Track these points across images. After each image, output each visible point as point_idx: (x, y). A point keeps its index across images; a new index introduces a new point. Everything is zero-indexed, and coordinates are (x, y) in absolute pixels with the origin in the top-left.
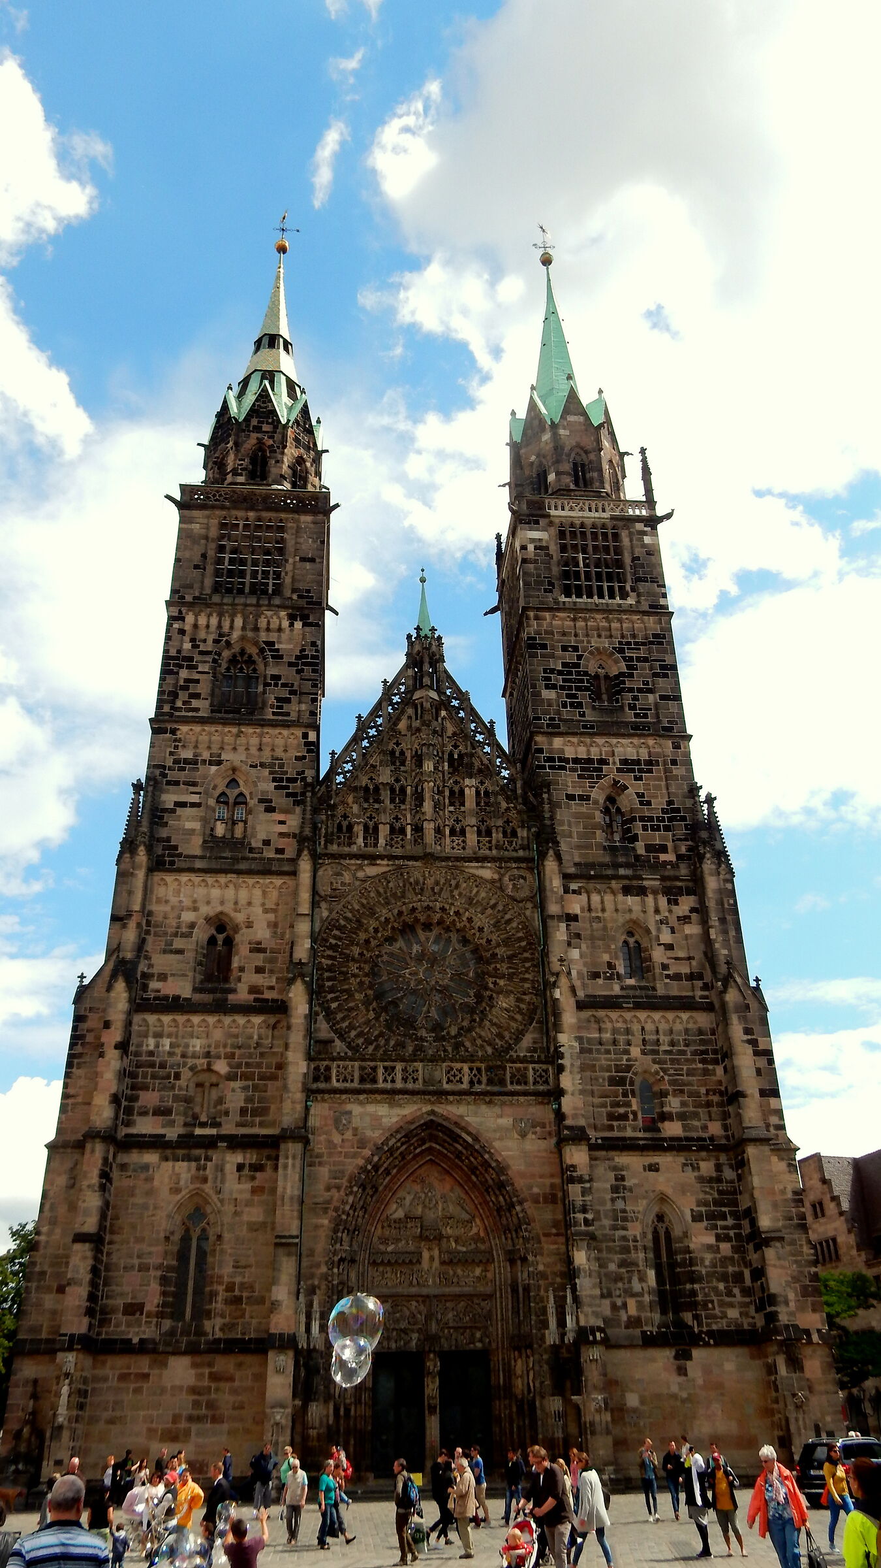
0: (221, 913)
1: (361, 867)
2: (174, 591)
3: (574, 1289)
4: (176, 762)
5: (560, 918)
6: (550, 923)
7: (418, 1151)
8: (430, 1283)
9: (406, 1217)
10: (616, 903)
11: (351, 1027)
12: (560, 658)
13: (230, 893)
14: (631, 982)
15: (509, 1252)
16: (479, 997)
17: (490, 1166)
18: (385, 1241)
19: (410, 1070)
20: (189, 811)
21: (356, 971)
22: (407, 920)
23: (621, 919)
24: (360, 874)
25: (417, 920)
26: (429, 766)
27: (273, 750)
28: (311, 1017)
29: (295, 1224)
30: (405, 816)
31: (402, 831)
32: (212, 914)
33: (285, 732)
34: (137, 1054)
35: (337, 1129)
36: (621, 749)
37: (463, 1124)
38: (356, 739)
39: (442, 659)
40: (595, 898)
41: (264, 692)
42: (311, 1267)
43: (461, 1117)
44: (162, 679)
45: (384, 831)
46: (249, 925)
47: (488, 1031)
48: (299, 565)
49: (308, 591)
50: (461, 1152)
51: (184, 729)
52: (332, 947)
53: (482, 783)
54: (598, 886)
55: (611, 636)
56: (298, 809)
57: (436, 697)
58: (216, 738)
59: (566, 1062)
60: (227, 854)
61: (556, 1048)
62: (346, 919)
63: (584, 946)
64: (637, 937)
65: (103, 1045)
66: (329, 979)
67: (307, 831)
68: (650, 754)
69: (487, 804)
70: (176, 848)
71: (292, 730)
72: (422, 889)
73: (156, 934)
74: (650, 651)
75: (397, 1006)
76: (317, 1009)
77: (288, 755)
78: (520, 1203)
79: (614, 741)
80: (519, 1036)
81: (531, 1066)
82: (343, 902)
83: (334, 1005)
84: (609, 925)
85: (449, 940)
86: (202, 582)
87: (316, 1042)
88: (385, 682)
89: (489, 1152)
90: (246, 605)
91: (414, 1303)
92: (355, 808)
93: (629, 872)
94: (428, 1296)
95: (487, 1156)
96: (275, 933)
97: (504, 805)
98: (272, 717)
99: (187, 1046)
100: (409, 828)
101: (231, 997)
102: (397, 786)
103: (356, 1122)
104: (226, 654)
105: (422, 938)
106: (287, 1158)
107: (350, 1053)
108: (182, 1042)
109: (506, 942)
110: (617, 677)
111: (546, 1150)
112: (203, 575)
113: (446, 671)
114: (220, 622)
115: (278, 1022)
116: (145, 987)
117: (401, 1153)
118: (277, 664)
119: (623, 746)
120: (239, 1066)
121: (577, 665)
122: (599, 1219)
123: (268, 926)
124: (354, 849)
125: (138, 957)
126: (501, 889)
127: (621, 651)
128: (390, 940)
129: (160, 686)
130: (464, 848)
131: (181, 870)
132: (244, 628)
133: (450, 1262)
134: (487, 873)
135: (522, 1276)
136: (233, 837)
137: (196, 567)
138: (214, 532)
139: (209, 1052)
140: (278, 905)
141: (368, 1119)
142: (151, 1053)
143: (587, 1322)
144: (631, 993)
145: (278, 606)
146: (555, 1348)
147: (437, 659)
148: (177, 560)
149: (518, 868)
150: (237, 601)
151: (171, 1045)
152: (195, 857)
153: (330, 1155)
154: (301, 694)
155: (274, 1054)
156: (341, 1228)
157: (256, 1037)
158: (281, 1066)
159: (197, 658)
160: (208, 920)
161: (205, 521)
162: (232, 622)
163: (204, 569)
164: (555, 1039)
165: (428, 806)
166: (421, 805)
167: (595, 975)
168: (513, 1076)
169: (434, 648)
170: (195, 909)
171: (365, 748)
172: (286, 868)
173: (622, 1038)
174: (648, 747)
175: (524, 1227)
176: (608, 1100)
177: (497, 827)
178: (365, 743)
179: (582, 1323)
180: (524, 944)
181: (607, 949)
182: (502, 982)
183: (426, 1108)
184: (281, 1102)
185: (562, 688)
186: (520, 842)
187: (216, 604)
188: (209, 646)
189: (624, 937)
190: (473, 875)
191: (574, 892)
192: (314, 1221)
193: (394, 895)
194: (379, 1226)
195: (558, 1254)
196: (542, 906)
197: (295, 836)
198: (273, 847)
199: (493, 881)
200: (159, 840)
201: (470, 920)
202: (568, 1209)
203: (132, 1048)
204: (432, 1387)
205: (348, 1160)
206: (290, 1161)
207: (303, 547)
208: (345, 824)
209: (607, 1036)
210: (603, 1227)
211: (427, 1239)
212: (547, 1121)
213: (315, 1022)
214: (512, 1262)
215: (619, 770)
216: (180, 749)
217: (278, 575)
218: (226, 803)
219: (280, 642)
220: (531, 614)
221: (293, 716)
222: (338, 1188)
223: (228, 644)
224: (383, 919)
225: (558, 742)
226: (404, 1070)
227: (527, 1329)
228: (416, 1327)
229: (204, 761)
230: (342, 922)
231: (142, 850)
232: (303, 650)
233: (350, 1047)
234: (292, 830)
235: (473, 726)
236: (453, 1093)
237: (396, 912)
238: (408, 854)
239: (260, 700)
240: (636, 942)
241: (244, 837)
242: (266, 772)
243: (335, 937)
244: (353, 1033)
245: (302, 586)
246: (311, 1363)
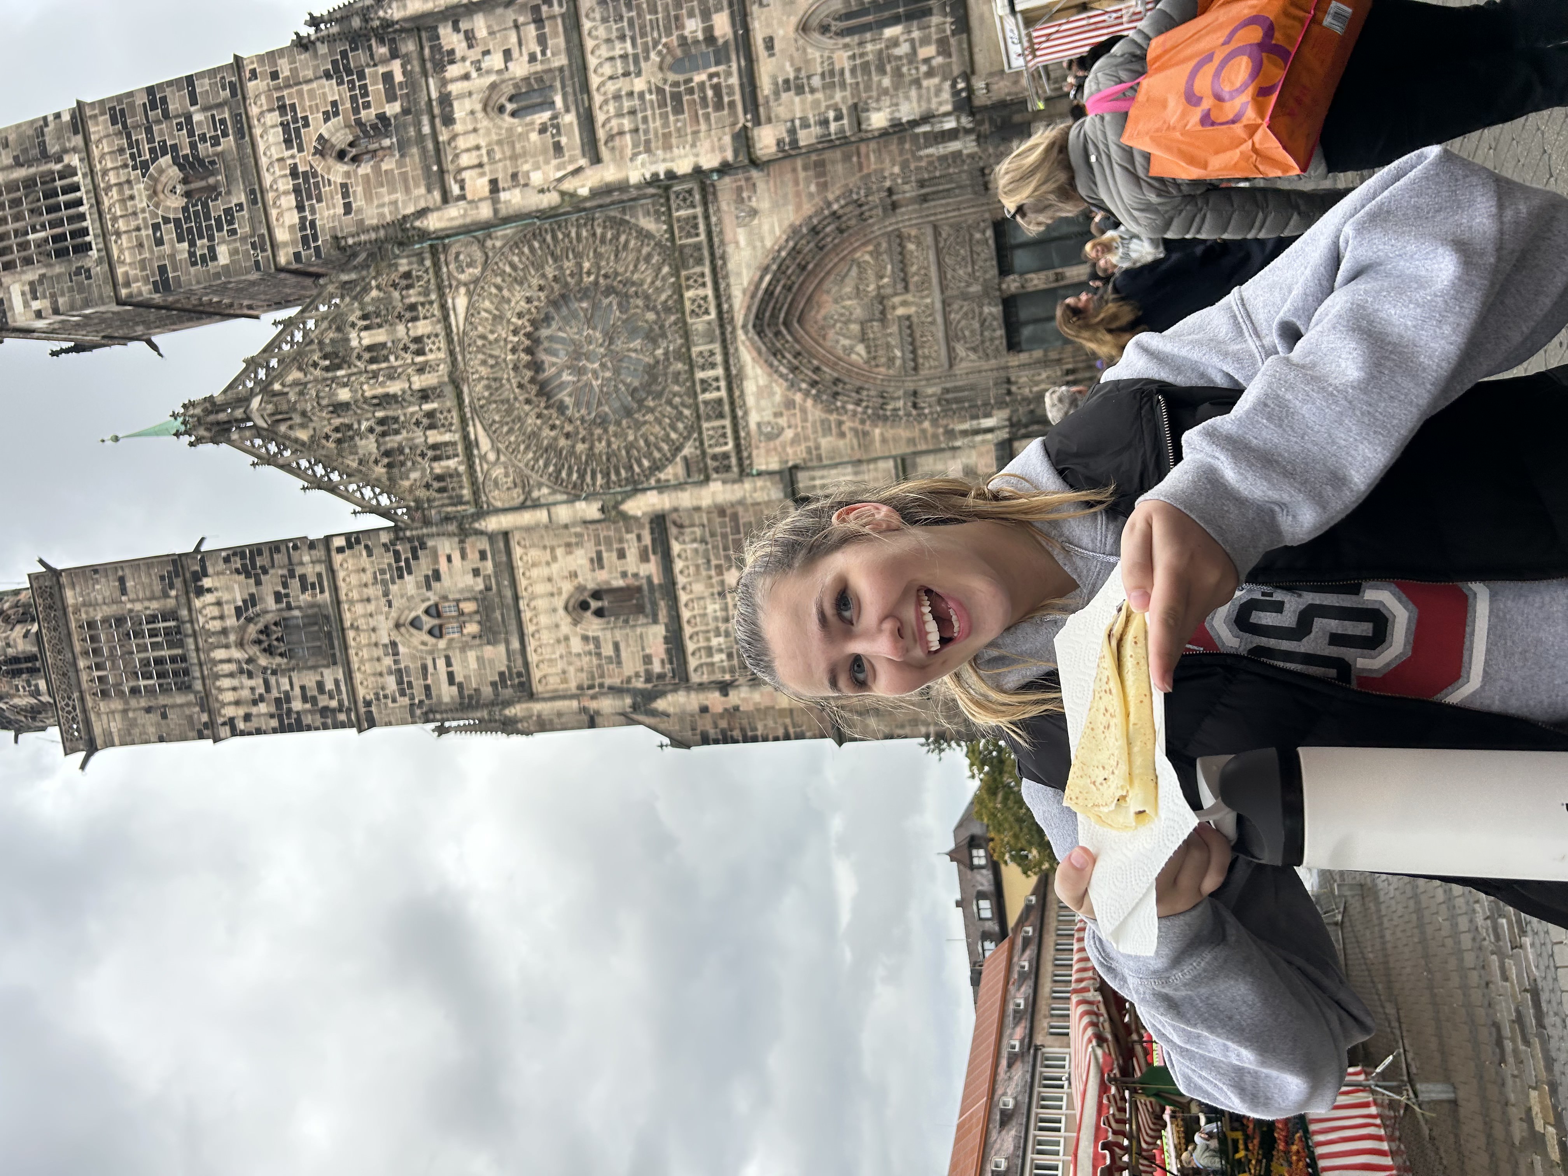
0: (566, 608)
1: (483, 458)
2: (201, 736)
3: (914, 123)
4: (403, 693)
5: (495, 201)
6: (503, 212)
7: (789, 338)
8: (928, 301)
9: (863, 340)
10: (466, 133)
11: (667, 439)
12: (173, 246)
13: (541, 604)
14: (558, 100)
15: (885, 210)
16: (610, 291)
17: (794, 248)
18: (891, 360)
19: (701, 361)
20: (456, 668)
21: (604, 443)
22: (534, 392)
23: (484, 123)
24: (492, 457)
25: (532, 381)
26: (344, 395)
27: (366, 585)
28: (662, 487)
29: (882, 465)
30: (412, 414)
31: (430, 414)
32: (569, 620)
33: (341, 574)
34: (732, 671)
35: (778, 435)
36: (273, 149)
37: (752, 288)
38: (333, 489)
39: (210, 399)
40: (465, 160)
41: (299, 608)
42: (926, 438)
43: (744, 292)
44: (309, 728)
45: (434, 437)
46: (574, 575)
47: (645, 274)
48: (132, 596)
49: (162, 578)
50: (784, 287)
51: (361, 692)
52: (582, 476)
53: (353, 325)
54: (450, 158)
55: (129, 182)
56: (430, 543)
57: (259, 398)
58: (365, 653)
59: (661, 169)
60: (498, 615)
61: (649, 184)
62: (546, 465)
63: (526, 167)
64: (503, 100)
65: (726, 710)
66: (618, 473)
67: (452, 527)
68: (271, 110)
69: (378, 315)
70: (502, 674)
71: (336, 566)
72: (495, 380)
73: (602, 676)
74: (135, 127)
75: (635, 390)
76: (653, 482)
77: (368, 566)
78: (829, 204)
79: (264, 161)
80: (644, 235)
81: (676, 214)
82: (528, 472)
83: (646, 463)
84: (495, 138)
85: (550, 338)
86: (181, 706)
87: (689, 475)
88: (254, 464)
89: (779, 251)
90: (197, 649)
91: (953, 316)
92: (414, 475)
93: (425, 120)
94: (944, 303)
95: (783, 254)
96: (577, 544)
97: (374, 293)
98: (327, 594)
99: (716, 619)
100: (427, 407)
101: (656, 581)
102: (379, 429)
103: (768, 416)
104: (263, 661)
105: (553, 370)
106: (814, 487)
107: (695, 435)
108: (712, 625)
109: (539, 267)
110: (181, 168)
111: (767, 182)
112: (173, 706)
113: (225, 392)
114: (226, 676)
115: (675, 523)
116: (661, 676)
117: (795, 357)
118: (262, 599)
119: (268, 148)
120: (728, 558)
121: (177, 221)
122: (836, 104)
123: (570, 553)
124: (462, 468)
125: (628, 691)
126: (476, 281)
127: (145, 166)
128: (561, 408)
129: (317, 729)
130: (437, 336)
131: (526, 664)
132: (227, 646)
133: (905, 280)
134: (461, 302)
135: (909, 191)
136: (477, 612)
137: (164, 716)
138: (117, 704)
139: (719, 594)
140: (545, 547)
141: (763, 403)
142: (730, 656)
143: (946, 102)
144: (571, 98)
145: (190, 610)
146: (980, 139)
147: (211, 405)
148: (161, 740)
149: (447, 265)
150: (196, 661)
151: (718, 635)
152: (508, 650)
153: (806, 439)
154: (291, 563)
155: (709, 520)
156: (881, 412)
157: (695, 545)
158: (721, 511)
159: (275, 694)
160: (576, 623)
161: (104, 717)
162: (222, 661)
163: (165, 706)
164: (638, 187)
165: (394, 388)
166: (395, 396)
167: (558, 148)
168: (689, 235)
169: (198, 411)
170: (567, 638)
171: (340, 475)
172: (501, 545)
173: (627, 104)
174: (262, 113)
175: (855, 197)
176: (700, 112)
177: (403, 297)
178: (335, 477)
179: (948, 107)
180: (536, 245)
181: (524, 136)
182: (586, 265)
183: (740, 333)
184: (758, 504)
185: (211, 238)
186: (415, 266)
187: (204, 685)
188: (257, 682)
189: (507, 118)
190: (466, 319)
191: (462, 188)
192: (878, 444)
193: (509, 412)
194: (876, 370)
195: (879, 150)
196: (487, 227)
197: (462, 542)
198: (479, 565)
199: (469, 294)
200: (497, 694)
201: (520, 315)
202: (827, 143)
203: (727, 677)
204: (1038, 281)
205: (810, 418)
206: (818, 482)
207: (107, 594)
208: (436, 485)
209: (627, 123)
210: (844, 98)
211: (883, 312)
212: (734, 185)
213: (667, 481)
214: (894, 206)
215: (301, 149)
216: (388, 692)
217: (152, 619)
218: (441, 627)
219: (234, 601)
220: (124, 292)
221: (321, 568)
222: (840, 423)
223: (250, 661)
224: (539, 422)
225: (282, 235)
226: (703, 368)
227: (964, 176)
228: (977, 311)
229: (396, 662)
230: (551, 469)
231: (510, 712)
232: (238, 572)
233: (687, 438)
234: (456, 545)
235: (286, 347)
236: (719, 306)
237: (527, 408)
238: (455, 402)
239: (310, 612)
240: (511, 99)
241: (475, 599)
242: (394, 588)
243: (569, 474)
244: (673, 436)
245: (157, 588)
246: (1024, 420)
